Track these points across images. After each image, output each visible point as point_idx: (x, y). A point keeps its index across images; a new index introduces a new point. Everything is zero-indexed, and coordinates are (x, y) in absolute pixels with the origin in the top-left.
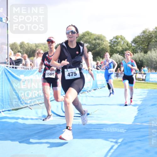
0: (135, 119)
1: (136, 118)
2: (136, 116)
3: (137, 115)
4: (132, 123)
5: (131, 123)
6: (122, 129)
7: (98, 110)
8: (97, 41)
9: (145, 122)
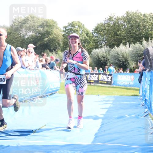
0: (95, 138)
1: (96, 136)
2: (96, 134)
3: (97, 132)
4: (92, 143)
5: (90, 143)
6: (77, 151)
7: (46, 125)
8: (46, 29)
9: (109, 141)
